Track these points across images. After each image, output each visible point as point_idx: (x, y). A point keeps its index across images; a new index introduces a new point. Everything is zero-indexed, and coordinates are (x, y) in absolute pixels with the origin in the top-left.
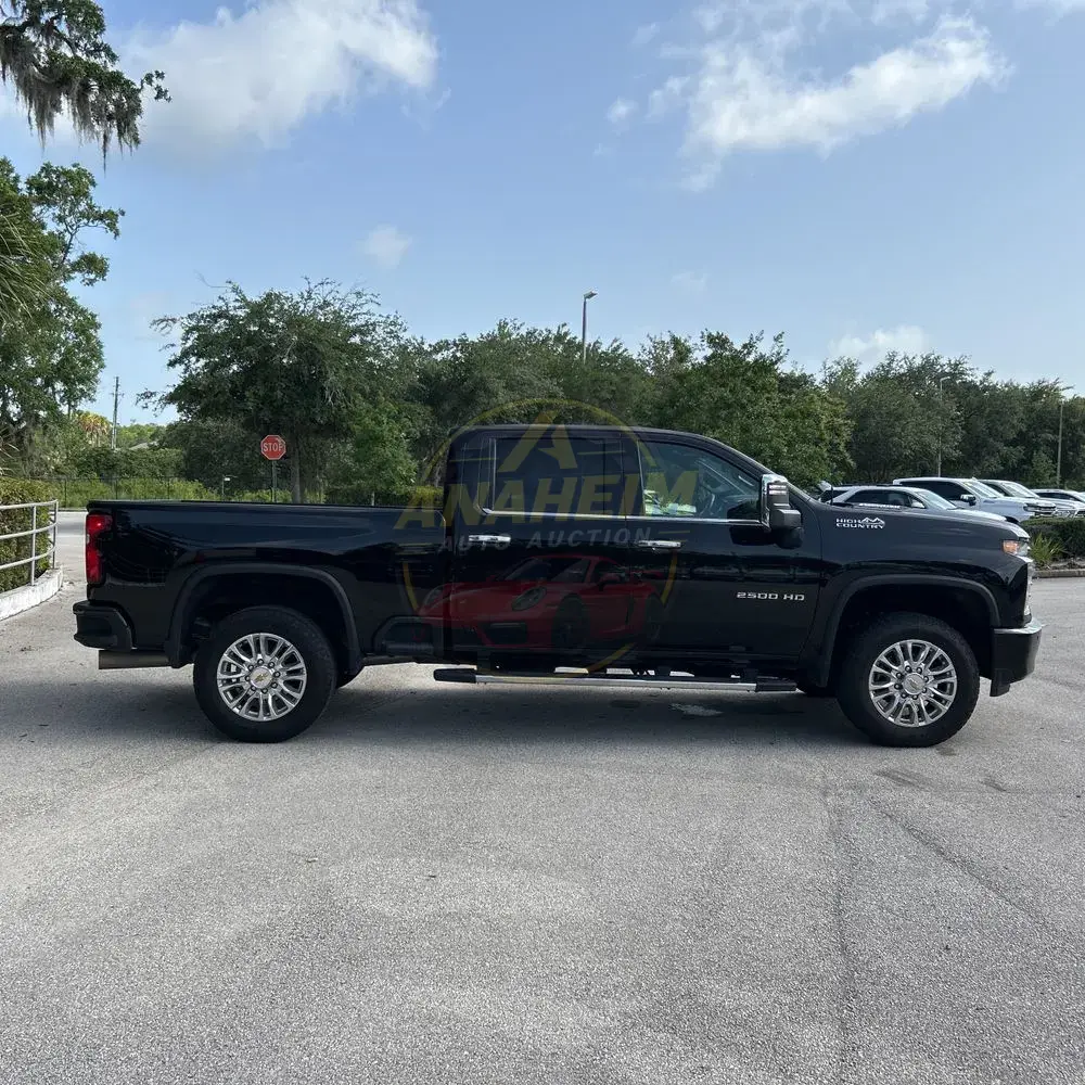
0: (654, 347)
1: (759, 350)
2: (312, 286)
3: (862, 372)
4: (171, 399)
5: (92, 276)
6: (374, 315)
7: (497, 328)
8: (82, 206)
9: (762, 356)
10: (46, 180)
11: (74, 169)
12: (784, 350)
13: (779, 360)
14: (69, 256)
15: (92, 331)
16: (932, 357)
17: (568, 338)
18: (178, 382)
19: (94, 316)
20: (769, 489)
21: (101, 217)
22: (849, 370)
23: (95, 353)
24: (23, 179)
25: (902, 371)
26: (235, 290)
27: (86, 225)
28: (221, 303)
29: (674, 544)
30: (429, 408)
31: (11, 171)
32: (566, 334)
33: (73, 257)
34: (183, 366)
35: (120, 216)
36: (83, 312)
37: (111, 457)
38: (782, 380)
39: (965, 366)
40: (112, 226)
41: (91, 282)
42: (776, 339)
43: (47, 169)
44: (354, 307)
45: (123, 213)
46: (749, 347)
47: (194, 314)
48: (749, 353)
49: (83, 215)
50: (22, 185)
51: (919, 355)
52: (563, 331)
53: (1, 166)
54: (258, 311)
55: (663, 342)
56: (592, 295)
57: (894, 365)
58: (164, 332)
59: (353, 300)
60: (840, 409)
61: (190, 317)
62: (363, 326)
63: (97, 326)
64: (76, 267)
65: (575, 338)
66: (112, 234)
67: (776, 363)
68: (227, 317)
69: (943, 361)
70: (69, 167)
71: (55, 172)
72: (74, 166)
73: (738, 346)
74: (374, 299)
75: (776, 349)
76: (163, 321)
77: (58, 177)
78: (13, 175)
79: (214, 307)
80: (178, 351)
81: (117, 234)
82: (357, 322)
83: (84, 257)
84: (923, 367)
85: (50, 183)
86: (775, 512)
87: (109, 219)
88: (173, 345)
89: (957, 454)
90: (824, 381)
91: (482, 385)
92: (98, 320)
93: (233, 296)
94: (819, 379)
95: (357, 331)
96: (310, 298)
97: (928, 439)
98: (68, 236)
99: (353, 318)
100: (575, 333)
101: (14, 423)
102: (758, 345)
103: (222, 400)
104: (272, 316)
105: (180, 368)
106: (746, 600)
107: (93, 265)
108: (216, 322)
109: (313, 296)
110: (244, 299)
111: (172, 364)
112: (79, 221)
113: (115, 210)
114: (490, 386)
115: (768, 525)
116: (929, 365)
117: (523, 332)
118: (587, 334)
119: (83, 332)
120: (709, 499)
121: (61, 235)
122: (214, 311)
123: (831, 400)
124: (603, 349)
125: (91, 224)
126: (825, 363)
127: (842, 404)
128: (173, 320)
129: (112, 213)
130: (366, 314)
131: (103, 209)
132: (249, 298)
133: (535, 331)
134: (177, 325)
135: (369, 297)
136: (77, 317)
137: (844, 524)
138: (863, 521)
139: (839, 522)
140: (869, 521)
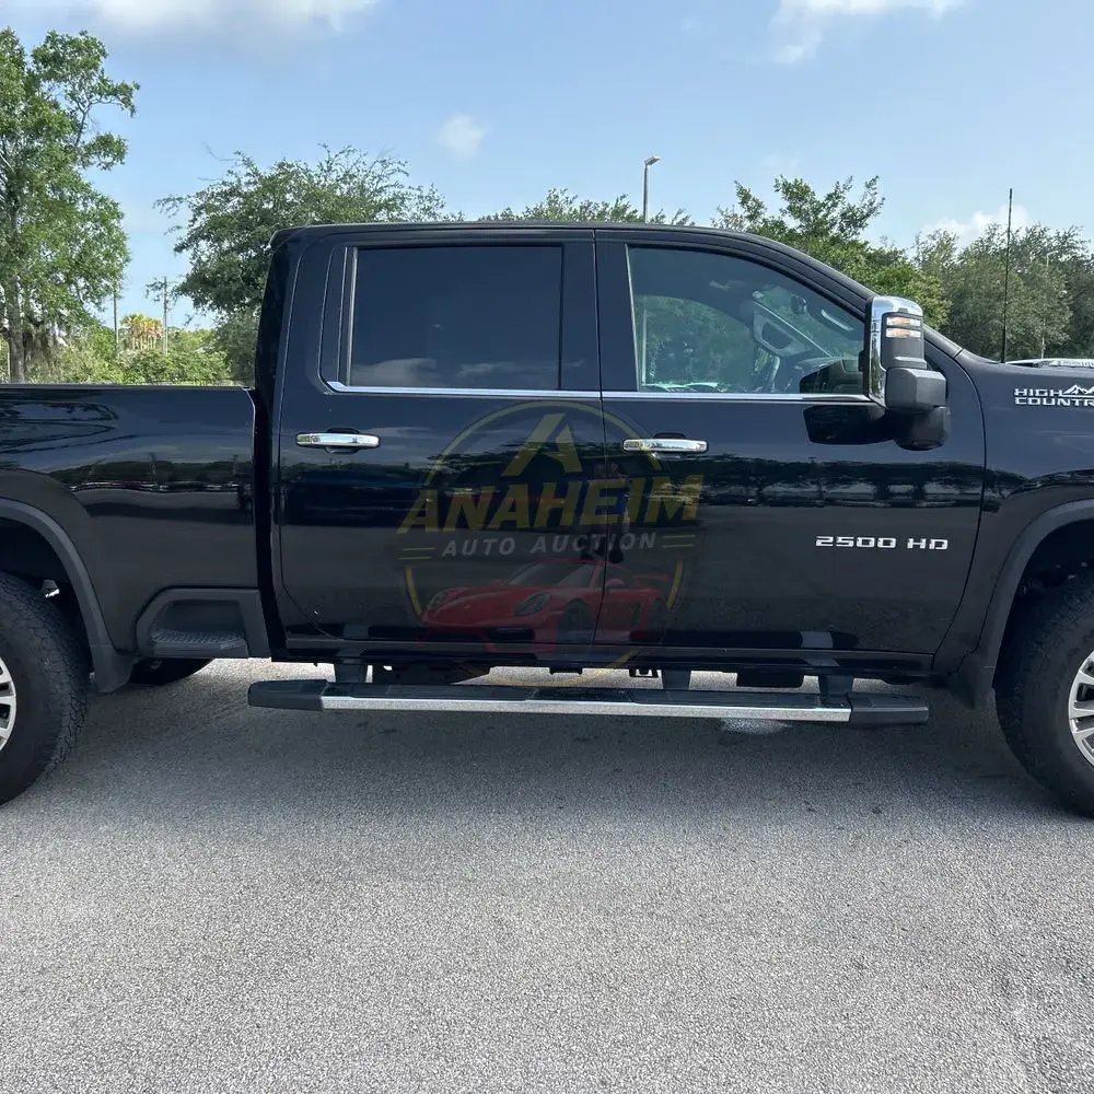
0: (726, 221)
1: (847, 201)
2: (333, 156)
3: (960, 247)
4: (183, 290)
5: (109, 159)
6: (402, 187)
7: (546, 202)
8: (95, 81)
9: (851, 209)
10: (52, 51)
11: (82, 38)
12: (878, 199)
13: (871, 211)
14: (83, 138)
15: (114, 221)
16: (1038, 230)
17: (628, 212)
18: (189, 269)
19: (115, 205)
20: (885, 327)
21: (114, 92)
22: (945, 246)
23: (118, 244)
24: (28, 51)
25: (1004, 246)
26: (248, 163)
27: (100, 101)
28: (233, 179)
29: (693, 445)
31: (16, 43)
32: (625, 207)
33: (88, 138)
34: (191, 251)
35: (135, 92)
36: (102, 200)
37: (158, 361)
38: (869, 257)
39: (1075, 238)
40: (127, 102)
41: (108, 166)
42: (868, 186)
43: (52, 38)
44: (380, 178)
45: (138, 87)
46: (834, 197)
47: (203, 193)
48: (835, 205)
49: (94, 90)
50: (28, 59)
51: (1024, 228)
52: (622, 203)
53: (6, 37)
54: (271, 186)
55: (735, 215)
56: (653, 161)
57: (995, 240)
58: (171, 212)
59: (378, 170)
60: (934, 288)
61: (200, 195)
62: (390, 200)
63: (119, 216)
64: (90, 149)
65: (635, 211)
66: (127, 111)
67: (868, 215)
68: (240, 195)
69: (1051, 233)
70: (75, 35)
71: (61, 42)
72: (82, 34)
73: (820, 197)
74: (402, 168)
75: (869, 198)
76: (168, 200)
77: (64, 47)
78: (17, 47)
79: (224, 183)
80: (184, 234)
81: (133, 111)
82: (384, 197)
83: (100, 139)
84: (1028, 240)
85: (56, 54)
86: (895, 375)
87: (123, 93)
88: (179, 227)
89: (1064, 337)
90: (917, 259)
92: (120, 209)
93: (244, 170)
94: (911, 255)
95: (388, 206)
96: (330, 169)
97: (1031, 320)
98: (80, 115)
99: (381, 190)
100: (635, 205)
101: (37, 325)
102: (847, 194)
103: (234, 288)
104: (289, 192)
105: (187, 253)
106: (834, 550)
107: (111, 147)
108: (228, 201)
109: (334, 167)
110: (256, 173)
111: (179, 249)
112: (91, 97)
113: (130, 84)
115: (882, 402)
116: (1034, 238)
117: (576, 206)
118: (649, 206)
119: (104, 222)
120: (770, 366)
121: (72, 115)
122: (225, 188)
123: (924, 278)
124: (667, 221)
125: (103, 100)
126: (917, 237)
127: (937, 282)
128: (179, 199)
129: (126, 87)
130: (394, 186)
131: (117, 82)
132: (261, 171)
133: (590, 204)
134: (184, 205)
135: (396, 166)
136: (97, 206)
137: (1030, 399)
138: (1068, 392)
139: (1021, 395)
140: (1080, 393)
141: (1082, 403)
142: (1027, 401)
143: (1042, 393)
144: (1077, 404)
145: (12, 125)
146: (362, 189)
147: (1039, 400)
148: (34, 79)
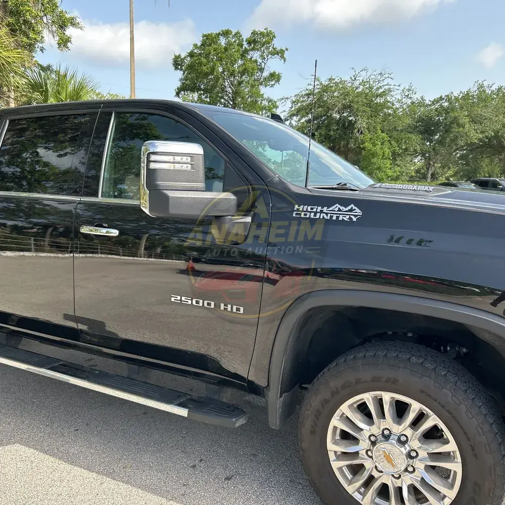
6: (391, 85)
8: (271, 49)
10: (253, 38)
11: (265, 31)
14: (264, 74)
20: (149, 161)
21: (277, 54)
24: (245, 40)
27: (271, 58)
28: (310, 87)
30: (420, 136)
31: (240, 36)
33: (266, 74)
35: (286, 52)
36: (271, 101)
40: (282, 57)
41: (272, 86)
43: (254, 33)
44: (379, 81)
45: (287, 50)
47: (298, 94)
49: (269, 53)
50: (245, 43)
53: (237, 34)
54: (325, 89)
58: (284, 104)
61: (296, 96)
64: (266, 79)
66: (282, 61)
70: (263, 30)
71: (257, 34)
72: (265, 29)
74: (390, 76)
76: (282, 99)
77: (258, 36)
78: (241, 38)
79: (307, 89)
80: (287, 114)
81: (285, 61)
82: (381, 91)
83: (270, 74)
85: (255, 39)
87: (280, 53)
88: (285, 111)
91: (455, 121)
93: (316, 83)
95: (381, 95)
96: (355, 79)
98: (263, 64)
99: (380, 87)
107: (275, 77)
108: (309, 98)
109: (357, 78)
110: (321, 84)
112: (268, 56)
113: (284, 49)
114: (461, 121)
121: (260, 65)
122: (307, 92)
125: (273, 57)
128: (287, 98)
129: (282, 50)
130: (387, 85)
131: (279, 49)
132: (323, 83)
133: (501, 87)
134: (289, 100)
135: (387, 75)
136: (268, 103)
137: (303, 213)
138: (331, 209)
139: (298, 210)
140: (339, 210)
141: (338, 217)
142: (300, 214)
143: (312, 209)
144: (334, 218)
145: (234, 71)
146: (371, 88)
147: (308, 214)
148: (246, 51)
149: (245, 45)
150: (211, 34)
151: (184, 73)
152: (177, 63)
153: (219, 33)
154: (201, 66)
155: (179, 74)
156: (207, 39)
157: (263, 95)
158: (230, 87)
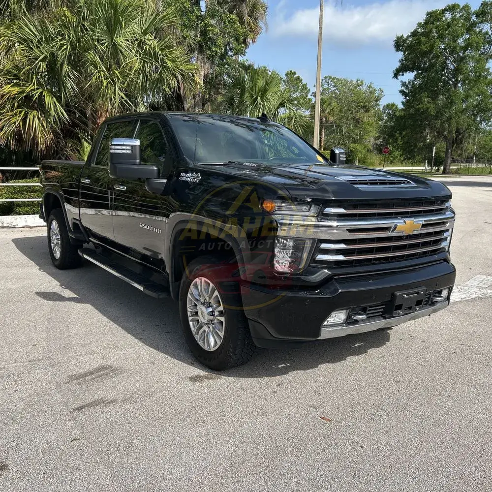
43: (484, 4)
139: (182, 176)
143: (186, 175)
144: (191, 181)
145: (455, 47)
147: (184, 178)
148: (474, 24)
149: (474, 18)
150: (436, 11)
151: (404, 53)
152: (399, 44)
153: (445, 9)
154: (420, 45)
155: (400, 55)
156: (431, 17)
157: (489, 69)
158: (452, 64)
